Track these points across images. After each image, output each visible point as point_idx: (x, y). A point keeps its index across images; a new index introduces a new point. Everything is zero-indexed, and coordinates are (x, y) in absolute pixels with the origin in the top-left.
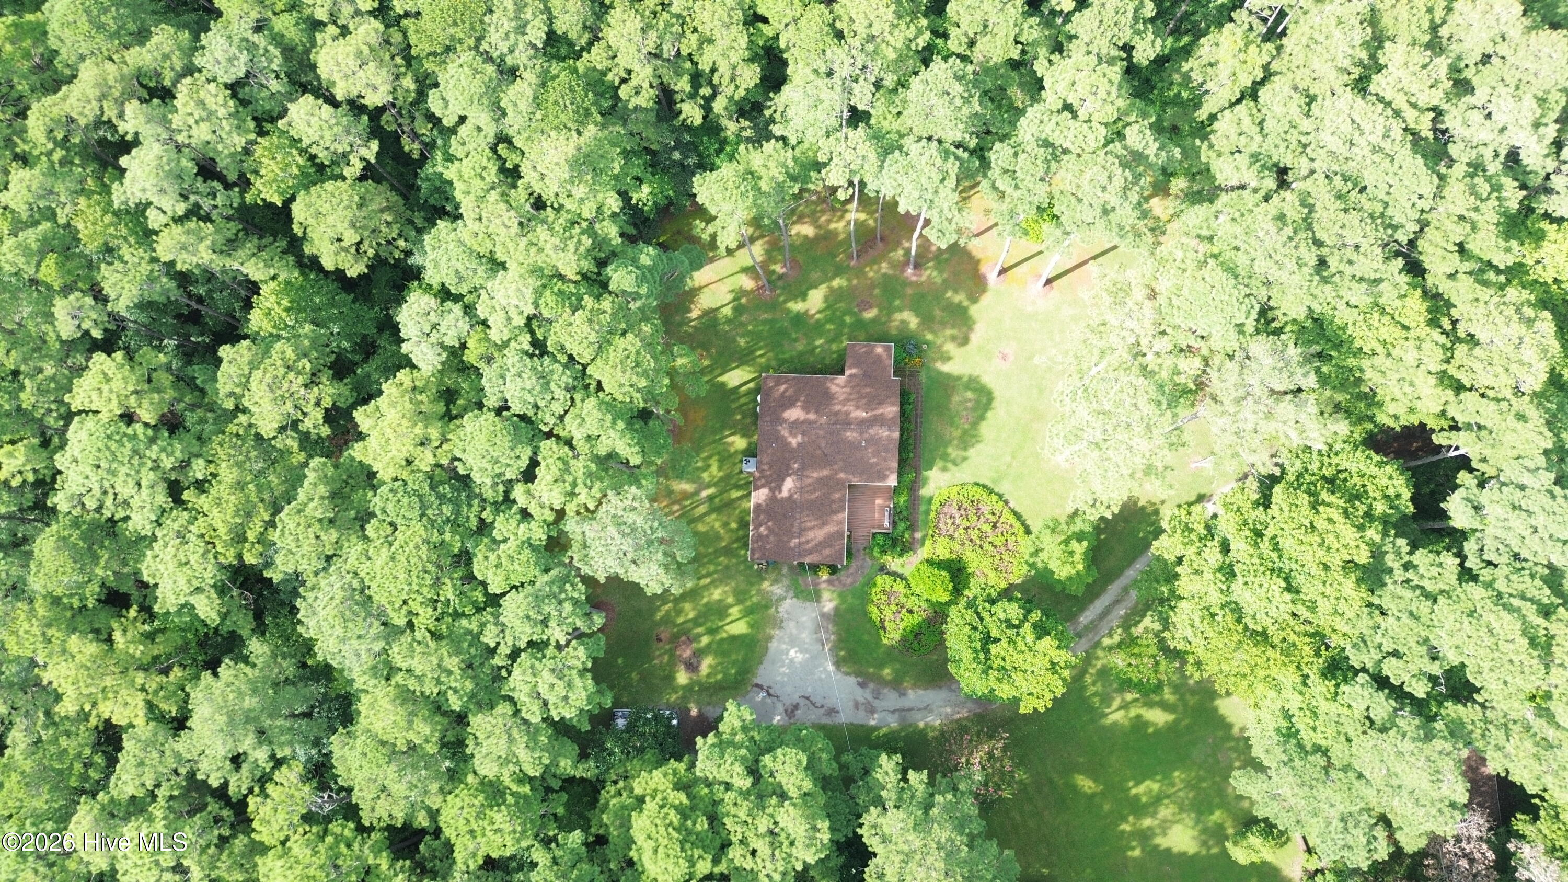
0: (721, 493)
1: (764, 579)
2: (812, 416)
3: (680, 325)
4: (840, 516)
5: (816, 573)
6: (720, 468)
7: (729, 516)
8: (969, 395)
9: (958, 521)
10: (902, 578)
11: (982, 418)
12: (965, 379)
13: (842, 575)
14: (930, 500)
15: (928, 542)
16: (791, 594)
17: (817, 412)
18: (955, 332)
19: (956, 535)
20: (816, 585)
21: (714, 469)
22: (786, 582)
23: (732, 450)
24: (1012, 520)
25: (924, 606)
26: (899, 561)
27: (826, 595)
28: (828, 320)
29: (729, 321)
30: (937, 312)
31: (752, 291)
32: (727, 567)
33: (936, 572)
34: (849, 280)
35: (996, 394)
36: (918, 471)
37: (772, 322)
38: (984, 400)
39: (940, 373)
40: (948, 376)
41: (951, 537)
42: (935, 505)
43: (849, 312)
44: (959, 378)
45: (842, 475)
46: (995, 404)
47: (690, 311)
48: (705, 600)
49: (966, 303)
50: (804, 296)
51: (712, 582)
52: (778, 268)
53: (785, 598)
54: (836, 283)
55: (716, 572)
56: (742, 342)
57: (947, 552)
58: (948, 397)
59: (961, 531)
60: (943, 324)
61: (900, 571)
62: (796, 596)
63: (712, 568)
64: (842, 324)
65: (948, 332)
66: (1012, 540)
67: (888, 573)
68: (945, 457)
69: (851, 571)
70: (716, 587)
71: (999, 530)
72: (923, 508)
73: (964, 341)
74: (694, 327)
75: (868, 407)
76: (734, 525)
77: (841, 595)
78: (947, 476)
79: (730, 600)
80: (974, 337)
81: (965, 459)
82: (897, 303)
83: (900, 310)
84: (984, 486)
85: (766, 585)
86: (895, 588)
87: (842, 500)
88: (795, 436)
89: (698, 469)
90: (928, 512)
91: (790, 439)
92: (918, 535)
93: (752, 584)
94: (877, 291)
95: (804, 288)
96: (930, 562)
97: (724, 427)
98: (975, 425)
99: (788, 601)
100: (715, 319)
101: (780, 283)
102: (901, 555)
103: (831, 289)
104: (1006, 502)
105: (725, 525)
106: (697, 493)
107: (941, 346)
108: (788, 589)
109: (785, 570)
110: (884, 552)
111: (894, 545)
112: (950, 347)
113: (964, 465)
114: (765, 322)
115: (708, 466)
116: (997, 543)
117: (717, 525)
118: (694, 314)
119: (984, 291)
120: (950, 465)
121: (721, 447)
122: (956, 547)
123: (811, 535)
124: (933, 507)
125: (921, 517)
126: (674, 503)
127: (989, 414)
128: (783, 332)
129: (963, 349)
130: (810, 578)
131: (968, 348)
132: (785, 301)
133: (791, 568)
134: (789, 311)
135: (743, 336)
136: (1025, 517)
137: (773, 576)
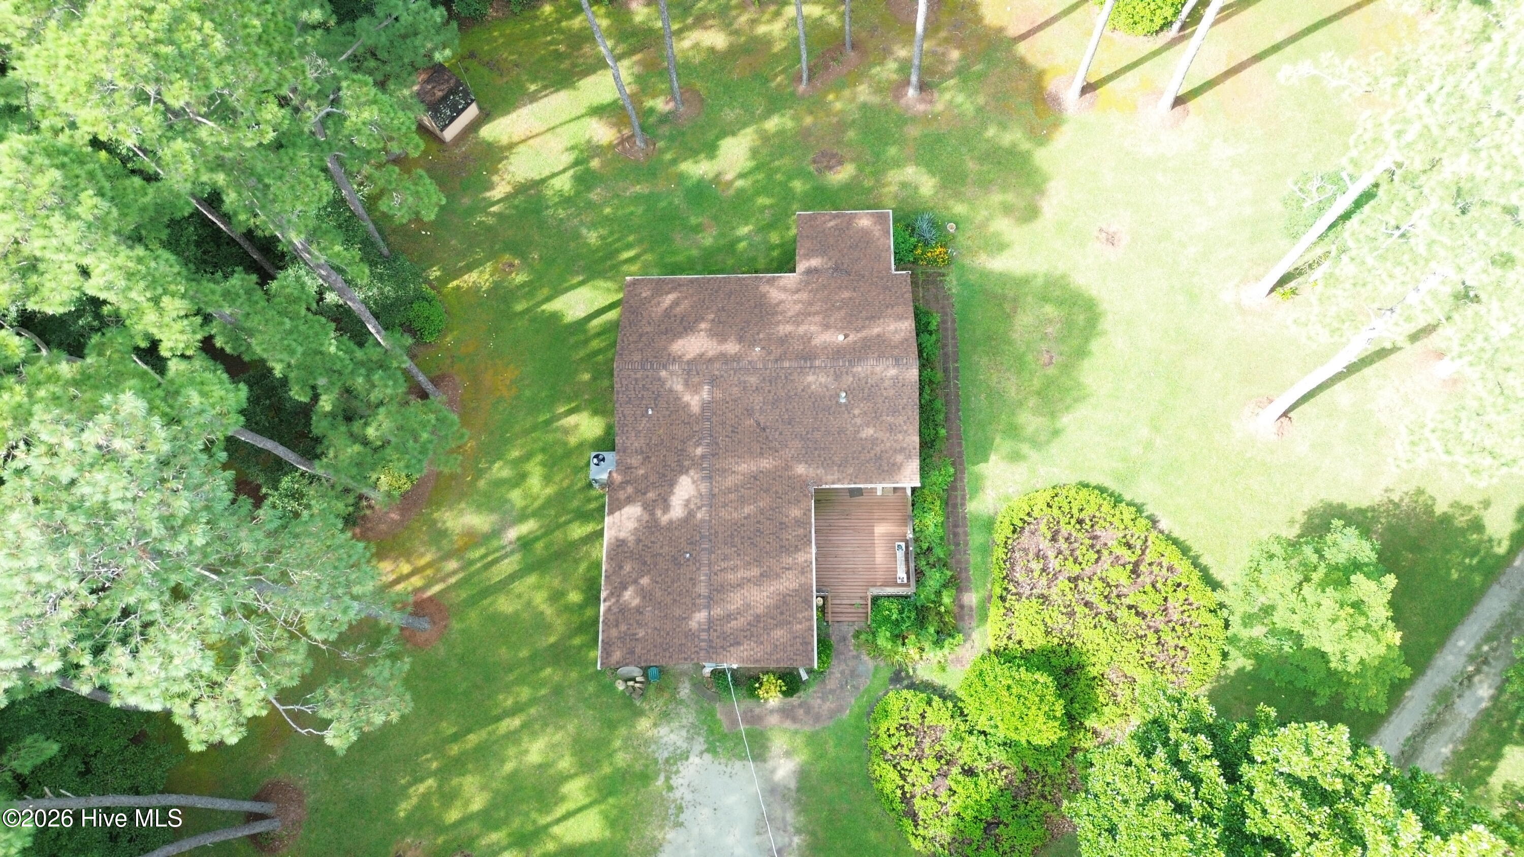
0: (548, 531)
1: (640, 713)
2: (732, 347)
3: (471, 212)
4: (801, 557)
5: (752, 693)
6: (547, 479)
7: (565, 577)
8: (1049, 310)
9: (1054, 564)
10: (944, 695)
11: (1081, 353)
12: (1040, 281)
13: (810, 695)
14: (989, 525)
15: (995, 611)
16: (699, 744)
17: (740, 339)
18: (1010, 197)
19: (1054, 593)
20: (753, 719)
21: (535, 482)
22: (688, 716)
23: (573, 440)
24: (1172, 556)
25: (1000, 756)
26: (934, 655)
27: (779, 742)
28: (761, 190)
29: (566, 201)
30: (971, 165)
31: (611, 146)
32: (558, 691)
33: (1023, 673)
34: (796, 118)
35: (1104, 306)
36: (958, 464)
37: (648, 200)
38: (1081, 319)
39: (986, 275)
40: (1004, 279)
41: (1044, 598)
42: (1002, 532)
43: (801, 173)
44: (1025, 281)
45: (801, 469)
46: (1105, 324)
47: (491, 186)
48: (509, 767)
49: (1025, 146)
50: (711, 150)
51: (525, 726)
52: (661, 104)
53: (685, 756)
54: (772, 124)
55: (533, 701)
56: (592, 237)
57: (1039, 631)
58: (1008, 317)
59: (1063, 584)
60: (985, 185)
61: (938, 679)
62: (711, 749)
63: (525, 693)
64: (788, 195)
65: (996, 198)
66: (1175, 602)
67: (912, 686)
68: (1013, 431)
69: (832, 683)
70: (534, 735)
71: (1145, 579)
72: (976, 539)
73: (1031, 213)
74: (500, 216)
75: (848, 324)
76: (575, 597)
77: (812, 740)
78: (1020, 472)
79: (565, 764)
80: (1050, 206)
81: (1056, 433)
82: (892, 151)
83: (897, 164)
84: (1102, 490)
85: (644, 724)
86: (931, 719)
87: (802, 523)
88: (695, 389)
89: (499, 483)
90: (986, 550)
91: (687, 398)
92: (972, 598)
93: (612, 725)
94: (851, 134)
95: (711, 136)
96: (1002, 655)
97: (553, 399)
98: (1067, 368)
99: (694, 759)
100: (540, 197)
101: (665, 130)
102: (938, 643)
103: (765, 137)
104: (1154, 522)
105: (556, 596)
106: (496, 533)
107: (983, 225)
108: (693, 731)
109: (685, 691)
110: (900, 638)
111: (921, 622)
112: (1002, 225)
113: (1055, 448)
114: (637, 199)
115: (521, 478)
116: (1144, 608)
117: (540, 598)
118: (500, 191)
119: (1056, 124)
120: (1025, 448)
121: (550, 437)
122: (1059, 621)
123: (736, 601)
124: (999, 538)
125: (974, 558)
126: (447, 556)
127: (1095, 345)
128: (671, 217)
129: (1026, 228)
130: (738, 704)
131: (1038, 225)
132: (674, 162)
133: (699, 686)
134: (681, 177)
135: (593, 225)
136: (1196, 549)
137: (659, 703)
